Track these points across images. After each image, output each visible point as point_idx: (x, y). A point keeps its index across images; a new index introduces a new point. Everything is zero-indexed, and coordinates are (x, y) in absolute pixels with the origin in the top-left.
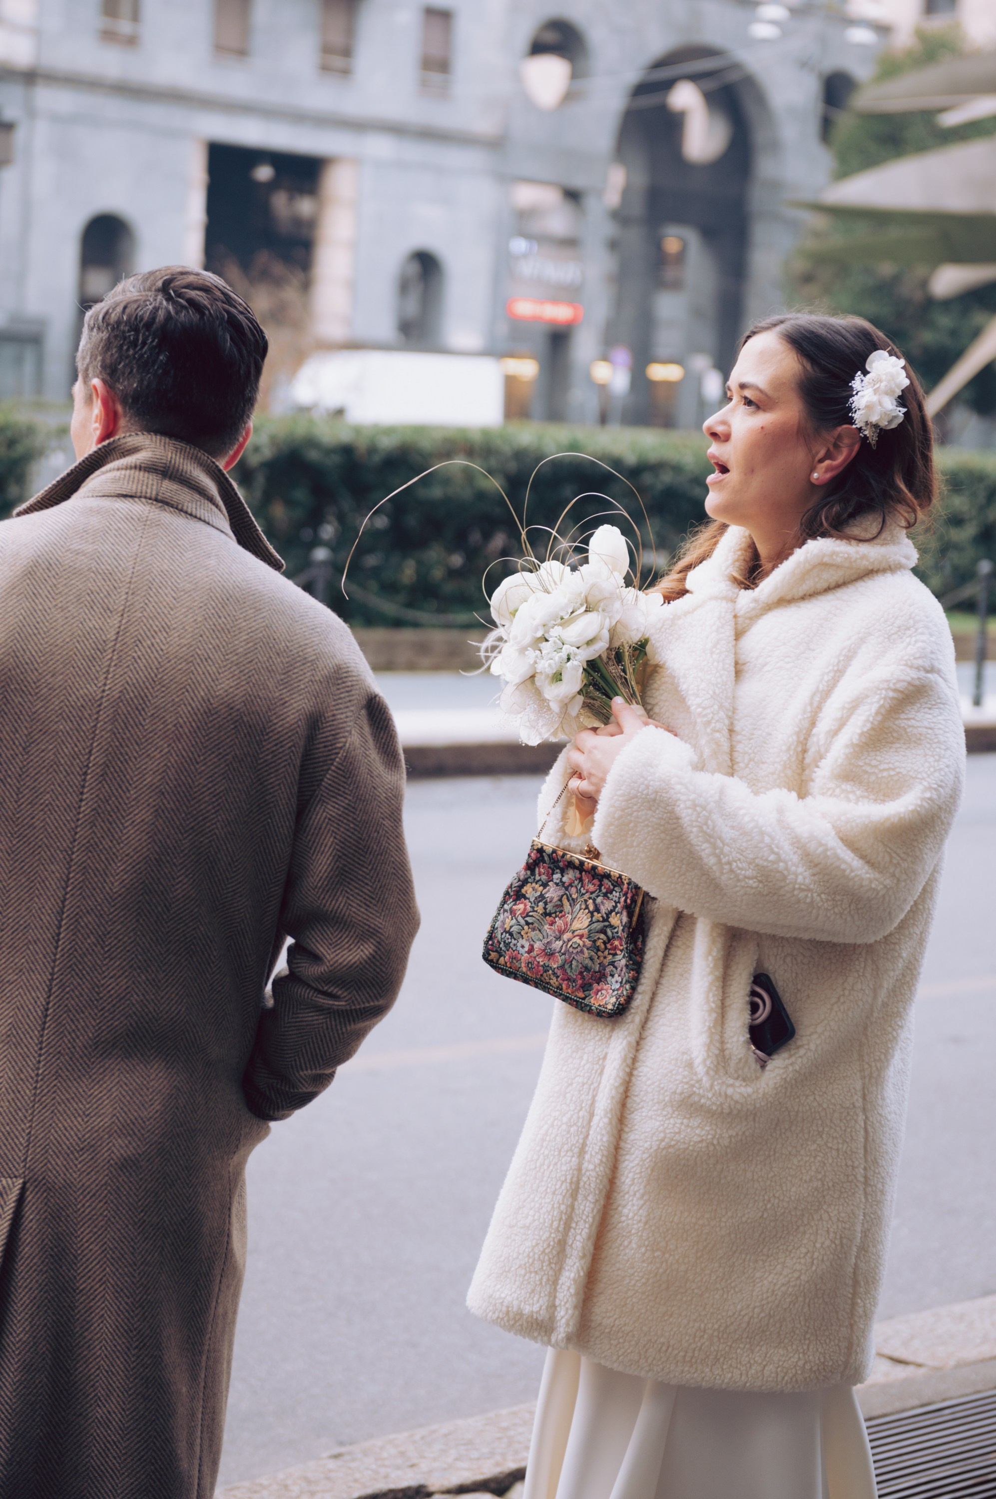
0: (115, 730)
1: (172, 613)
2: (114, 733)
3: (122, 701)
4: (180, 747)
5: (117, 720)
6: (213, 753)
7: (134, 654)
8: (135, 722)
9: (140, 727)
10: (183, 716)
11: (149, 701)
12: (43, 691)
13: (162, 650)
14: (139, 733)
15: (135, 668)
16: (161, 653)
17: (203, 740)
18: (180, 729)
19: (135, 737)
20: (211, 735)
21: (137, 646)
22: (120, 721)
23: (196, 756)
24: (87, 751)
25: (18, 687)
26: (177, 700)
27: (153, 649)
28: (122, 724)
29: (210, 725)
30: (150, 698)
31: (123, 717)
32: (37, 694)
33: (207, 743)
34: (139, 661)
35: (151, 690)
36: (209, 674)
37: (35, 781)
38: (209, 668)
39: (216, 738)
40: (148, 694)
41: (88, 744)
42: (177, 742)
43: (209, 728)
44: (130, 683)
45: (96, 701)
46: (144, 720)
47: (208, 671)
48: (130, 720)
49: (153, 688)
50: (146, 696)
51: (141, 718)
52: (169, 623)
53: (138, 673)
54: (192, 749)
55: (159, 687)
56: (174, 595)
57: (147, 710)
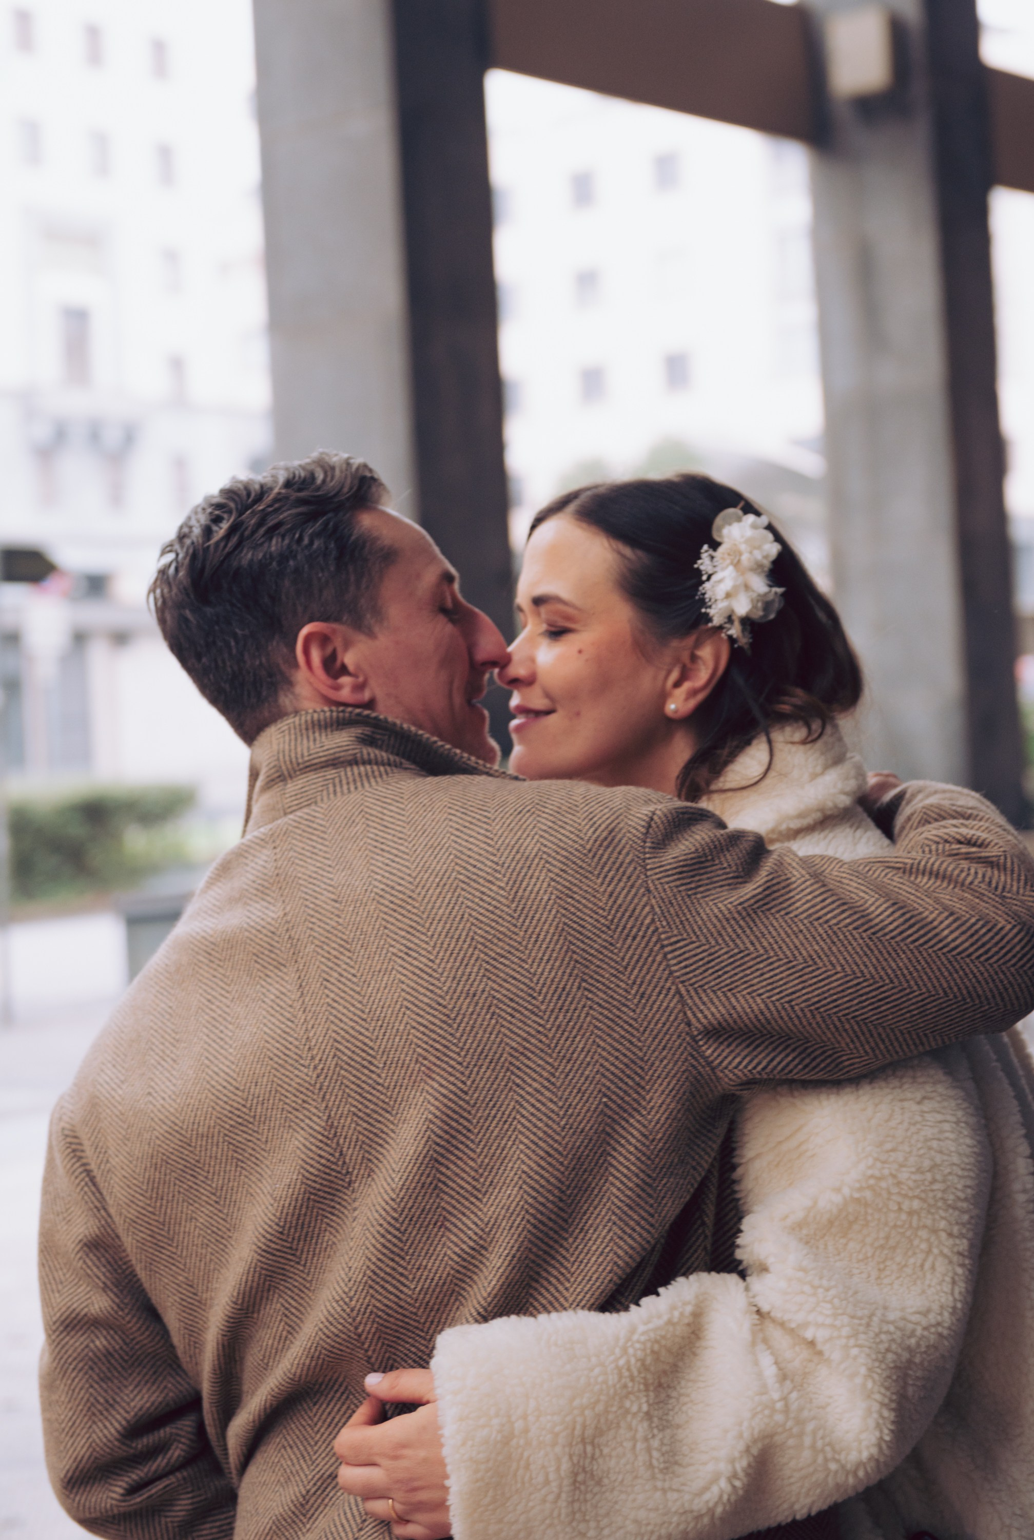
0: (353, 1109)
1: (341, 921)
2: (354, 1114)
3: (342, 1068)
4: (436, 1085)
5: (349, 1095)
6: (480, 1067)
7: (328, 1000)
8: (370, 1086)
9: (379, 1088)
10: (420, 1043)
11: (372, 1049)
12: (259, 1110)
13: (354, 975)
14: (382, 1097)
15: (335, 1016)
16: (354, 979)
17: (460, 1059)
18: (425, 1062)
19: (381, 1104)
20: (467, 1047)
21: (326, 988)
22: (353, 1094)
23: (460, 1085)
24: (337, 1155)
25: (232, 1123)
26: (402, 1028)
27: (343, 980)
28: (358, 1097)
29: (458, 1035)
30: (371, 1044)
31: (353, 1086)
32: (254, 1117)
33: (468, 1060)
34: (335, 1005)
35: (366, 1033)
36: (421, 969)
37: (302, 1228)
38: (416, 963)
39: (475, 1045)
40: (366, 1041)
41: (334, 1145)
42: (430, 1081)
43: (459, 1040)
44: (339, 1039)
45: (314, 1086)
46: (379, 1076)
47: (417, 967)
48: (364, 1085)
49: (367, 1030)
50: (365, 1044)
51: (374, 1076)
52: (345, 937)
53: (341, 1020)
54: (452, 1079)
55: (373, 1024)
56: (333, 897)
57: (376, 1062)
